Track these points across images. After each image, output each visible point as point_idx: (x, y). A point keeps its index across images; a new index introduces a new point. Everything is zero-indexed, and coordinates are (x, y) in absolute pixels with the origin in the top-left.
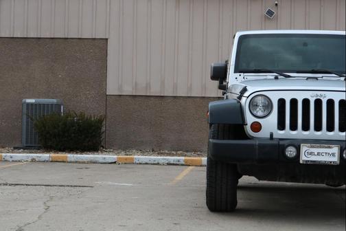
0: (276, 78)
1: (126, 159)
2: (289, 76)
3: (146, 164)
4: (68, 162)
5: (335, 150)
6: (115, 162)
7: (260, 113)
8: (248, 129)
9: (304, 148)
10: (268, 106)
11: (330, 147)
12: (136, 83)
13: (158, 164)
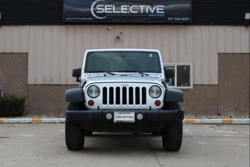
0: (105, 76)
1: (37, 120)
2: (114, 74)
3: (49, 123)
4: (4, 123)
5: (133, 114)
6: (31, 123)
7: (94, 96)
8: (87, 104)
9: (116, 114)
10: (98, 91)
11: (129, 113)
12: (45, 78)
13: (55, 123)
